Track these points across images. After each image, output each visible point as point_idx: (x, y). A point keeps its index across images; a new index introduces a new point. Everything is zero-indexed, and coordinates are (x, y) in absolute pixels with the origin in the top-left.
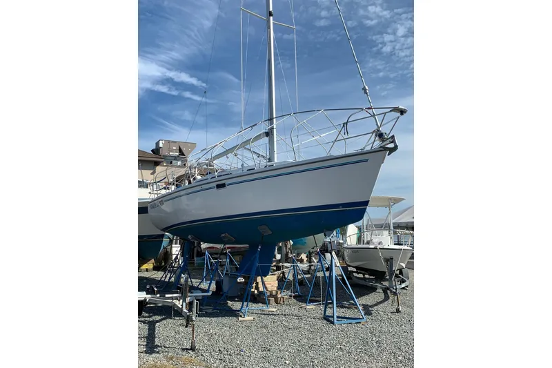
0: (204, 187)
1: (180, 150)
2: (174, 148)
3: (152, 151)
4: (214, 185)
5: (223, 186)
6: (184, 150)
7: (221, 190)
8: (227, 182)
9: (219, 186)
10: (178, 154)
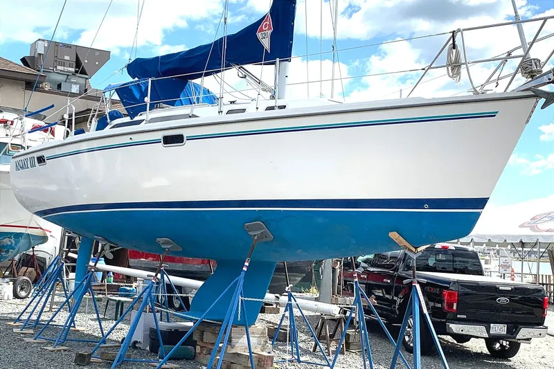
0: (136, 138)
1: (78, 64)
2: (67, 58)
3: (23, 60)
4: (160, 136)
5: (178, 139)
6: (85, 62)
7: (174, 149)
8: (186, 133)
9: (168, 140)
10: (73, 70)
